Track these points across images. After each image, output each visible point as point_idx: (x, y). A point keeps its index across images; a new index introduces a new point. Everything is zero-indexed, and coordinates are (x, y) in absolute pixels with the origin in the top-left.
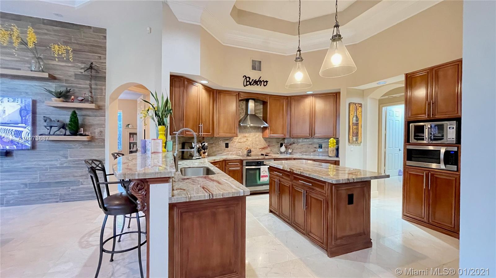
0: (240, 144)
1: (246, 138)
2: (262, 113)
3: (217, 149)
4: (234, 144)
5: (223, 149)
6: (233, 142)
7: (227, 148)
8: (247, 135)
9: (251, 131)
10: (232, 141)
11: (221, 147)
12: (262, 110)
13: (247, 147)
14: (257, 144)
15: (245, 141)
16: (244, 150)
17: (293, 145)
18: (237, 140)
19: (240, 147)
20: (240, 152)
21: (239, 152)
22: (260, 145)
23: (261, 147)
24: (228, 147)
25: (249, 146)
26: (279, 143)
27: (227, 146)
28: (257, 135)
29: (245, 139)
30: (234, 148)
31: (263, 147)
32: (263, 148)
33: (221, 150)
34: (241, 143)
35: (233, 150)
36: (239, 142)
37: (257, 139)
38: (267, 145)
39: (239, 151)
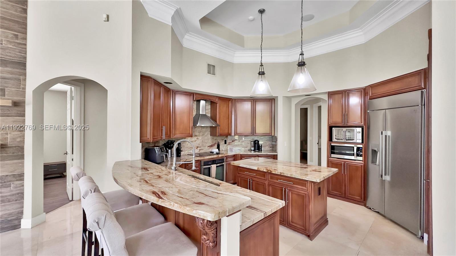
1: (196, 137)
2: (210, 113)
4: (186, 144)
12: (210, 110)
13: (197, 146)
14: (206, 142)
15: (195, 140)
17: (235, 142)
22: (208, 143)
23: (209, 145)
26: (223, 140)
28: (206, 134)
30: (186, 147)
31: (211, 145)
35: (185, 150)
37: (206, 138)
38: (214, 143)
39: (191, 150)
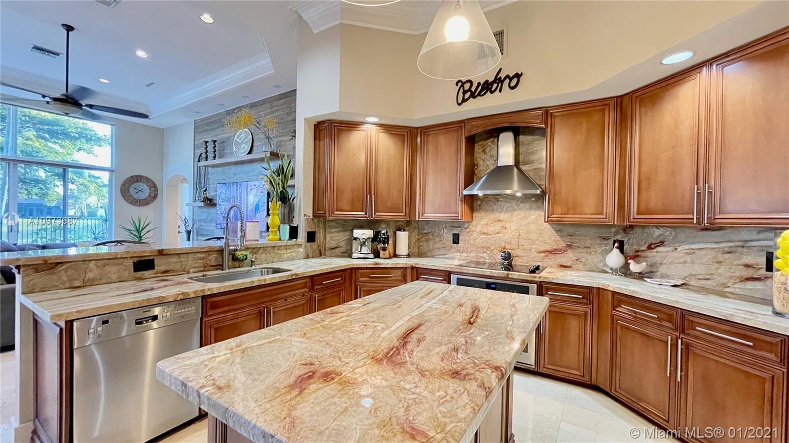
0: (485, 236)
1: (501, 224)
3: (437, 246)
4: (471, 237)
5: (448, 246)
6: (468, 233)
7: (455, 245)
8: (502, 216)
9: (516, 207)
10: (468, 230)
11: (444, 242)
13: (503, 245)
14: (532, 240)
15: (497, 232)
16: (495, 252)
17: (659, 249)
18: (479, 229)
19: (484, 245)
20: (485, 255)
21: (482, 255)
22: (540, 243)
23: (542, 249)
24: (458, 243)
25: (510, 243)
26: (607, 239)
27: (456, 239)
28: (532, 218)
29: (498, 227)
30: (471, 244)
31: (549, 249)
32: (550, 252)
33: (444, 247)
34: (488, 234)
36: (484, 234)
37: (533, 227)
38: (562, 245)
39: (484, 253)
